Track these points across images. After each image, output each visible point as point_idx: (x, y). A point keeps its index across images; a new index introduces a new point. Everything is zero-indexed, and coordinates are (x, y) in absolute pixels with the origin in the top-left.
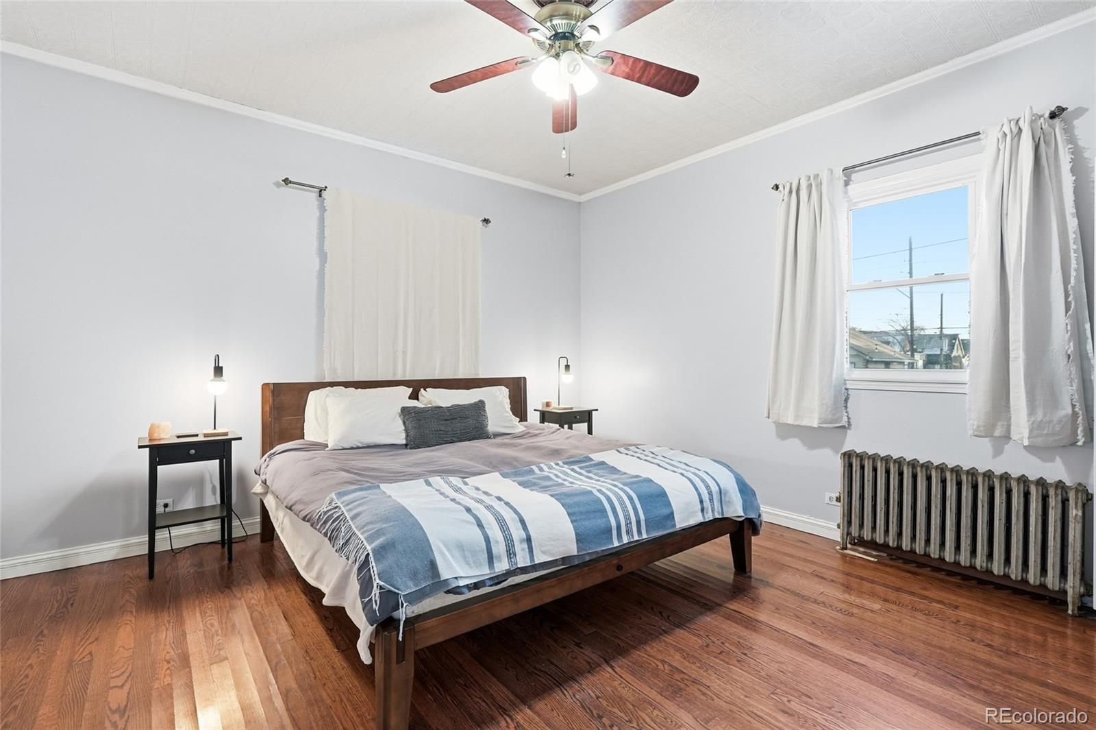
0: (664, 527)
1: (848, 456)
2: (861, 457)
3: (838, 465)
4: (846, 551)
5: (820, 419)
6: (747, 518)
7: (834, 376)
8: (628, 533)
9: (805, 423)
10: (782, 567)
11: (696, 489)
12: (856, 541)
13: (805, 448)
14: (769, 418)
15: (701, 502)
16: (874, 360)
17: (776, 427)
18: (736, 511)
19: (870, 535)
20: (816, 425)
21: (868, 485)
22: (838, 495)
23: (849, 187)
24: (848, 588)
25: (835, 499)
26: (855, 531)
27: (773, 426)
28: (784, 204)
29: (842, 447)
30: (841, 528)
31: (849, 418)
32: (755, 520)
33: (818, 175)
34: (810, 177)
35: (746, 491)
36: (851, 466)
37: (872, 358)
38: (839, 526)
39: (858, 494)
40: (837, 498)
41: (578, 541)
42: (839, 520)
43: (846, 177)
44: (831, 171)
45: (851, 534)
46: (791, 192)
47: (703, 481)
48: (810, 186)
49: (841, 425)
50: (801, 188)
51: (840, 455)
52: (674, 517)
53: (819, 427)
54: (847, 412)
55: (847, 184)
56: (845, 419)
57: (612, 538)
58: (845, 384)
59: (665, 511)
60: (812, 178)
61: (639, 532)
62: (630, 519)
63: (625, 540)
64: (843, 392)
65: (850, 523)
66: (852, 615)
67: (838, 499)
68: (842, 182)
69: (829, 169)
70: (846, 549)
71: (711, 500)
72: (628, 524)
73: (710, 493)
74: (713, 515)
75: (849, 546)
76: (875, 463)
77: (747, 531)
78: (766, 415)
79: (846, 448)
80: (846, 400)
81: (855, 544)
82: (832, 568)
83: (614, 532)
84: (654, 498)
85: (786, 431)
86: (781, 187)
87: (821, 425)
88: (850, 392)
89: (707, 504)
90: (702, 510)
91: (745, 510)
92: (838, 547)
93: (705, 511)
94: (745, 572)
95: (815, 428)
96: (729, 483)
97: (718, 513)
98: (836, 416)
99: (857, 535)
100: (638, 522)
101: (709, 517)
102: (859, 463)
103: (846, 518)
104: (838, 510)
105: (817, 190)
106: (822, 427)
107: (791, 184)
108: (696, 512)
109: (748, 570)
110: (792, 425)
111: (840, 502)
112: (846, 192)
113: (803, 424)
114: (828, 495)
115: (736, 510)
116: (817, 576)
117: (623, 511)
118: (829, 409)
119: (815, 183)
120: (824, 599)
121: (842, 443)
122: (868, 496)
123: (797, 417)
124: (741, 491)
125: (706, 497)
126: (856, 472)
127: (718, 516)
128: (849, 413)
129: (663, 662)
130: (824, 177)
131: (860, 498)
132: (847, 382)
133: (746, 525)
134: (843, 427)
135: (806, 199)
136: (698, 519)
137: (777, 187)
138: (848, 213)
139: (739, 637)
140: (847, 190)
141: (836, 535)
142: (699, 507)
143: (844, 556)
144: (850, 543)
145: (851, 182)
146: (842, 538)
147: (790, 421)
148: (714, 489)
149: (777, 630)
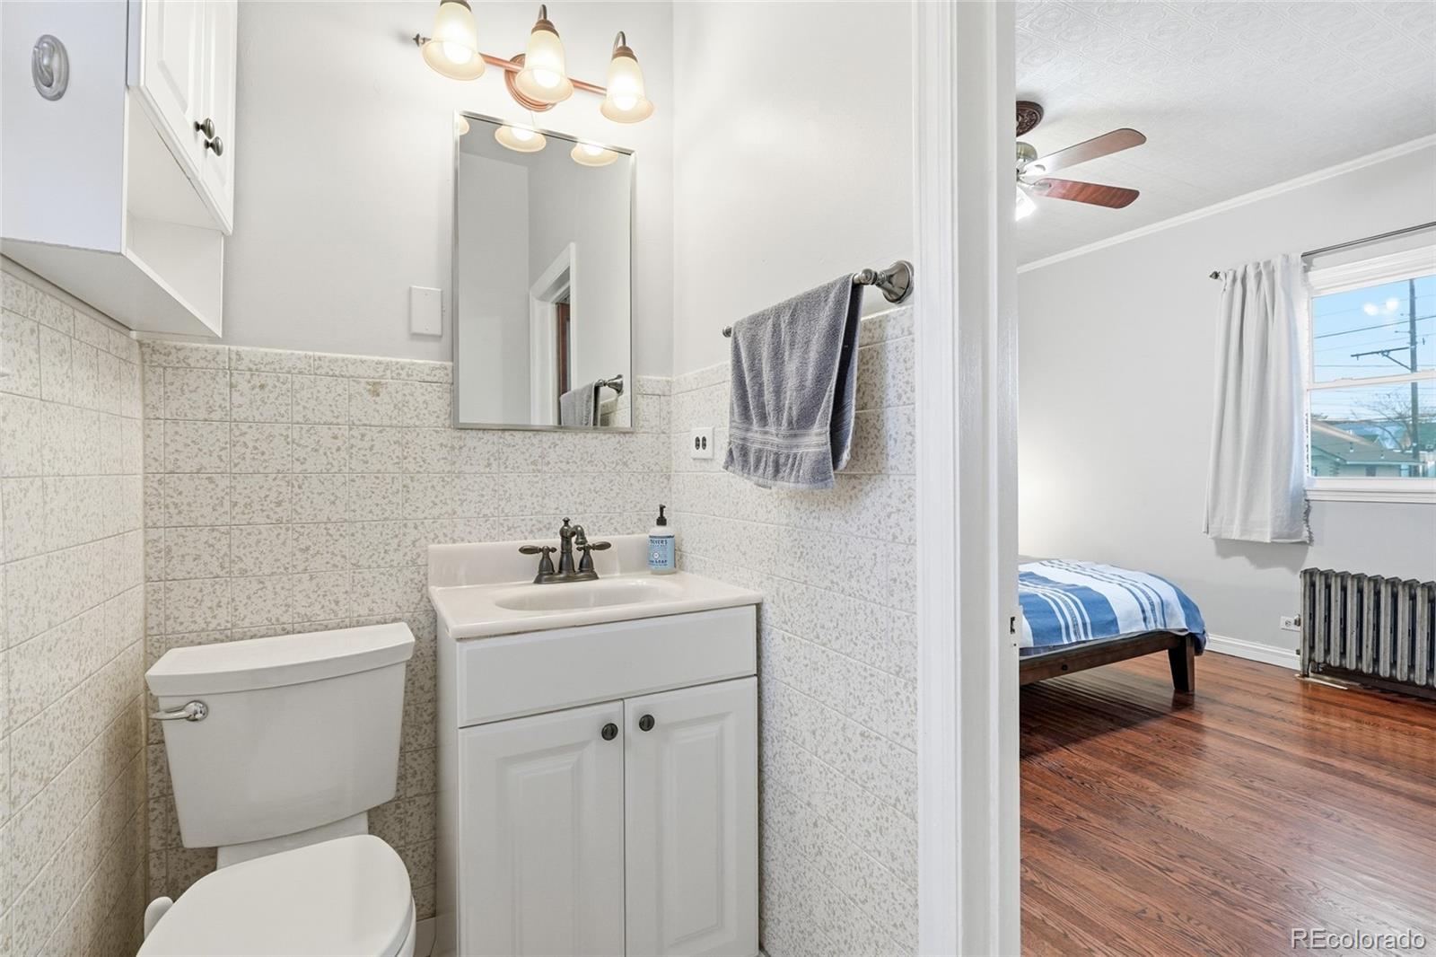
0: (1109, 632)
1: (1310, 575)
2: (1327, 575)
3: (1297, 585)
4: (1307, 679)
5: (1274, 533)
6: (1190, 633)
7: (1291, 486)
8: (1075, 633)
9: (1254, 537)
10: (1230, 688)
11: (1137, 599)
12: (1320, 670)
13: (1253, 567)
14: (1208, 532)
15: (1143, 611)
16: (1348, 463)
17: (1216, 543)
18: (1180, 623)
19: (1338, 661)
20: (1268, 540)
21: (1336, 606)
22: (1297, 617)
23: (1309, 273)
24: (1311, 710)
25: (1293, 622)
26: (1319, 656)
27: (1213, 543)
28: (1225, 295)
29: (1301, 565)
30: (1302, 653)
31: (1310, 533)
32: (1199, 636)
33: (1269, 262)
34: (1259, 264)
35: (1187, 604)
36: (1313, 585)
37: (1345, 461)
38: (1298, 652)
39: (1323, 616)
40: (1296, 621)
41: (1033, 635)
42: (1299, 646)
43: (1305, 262)
44: (1287, 258)
45: (1314, 661)
46: (1234, 280)
47: (1143, 592)
48: (1259, 275)
49: (1299, 540)
50: (1247, 276)
51: (1299, 573)
52: (1117, 624)
53: (1273, 542)
54: (1308, 526)
55: (1306, 270)
56: (1306, 533)
57: (1061, 637)
58: (1305, 495)
59: (1110, 618)
60: (1262, 265)
61: (1086, 634)
62: (1076, 621)
63: (1074, 640)
64: (1303, 504)
65: (1312, 648)
66: (1317, 729)
67: (1298, 623)
68: (1300, 269)
69: (1284, 255)
70: (1308, 676)
71: (1153, 610)
72: (1076, 625)
73: (1152, 604)
74: (1156, 626)
75: (1311, 674)
76: (1344, 583)
77: (1190, 650)
78: (1204, 529)
79: (1308, 565)
80: (1307, 513)
81: (1319, 673)
82: (1292, 693)
83: (1064, 631)
84: (1097, 605)
85: (1227, 547)
86: (1221, 276)
87: (1275, 540)
88: (1312, 504)
89: (1149, 614)
90: (1145, 619)
91: (1188, 623)
92: (1297, 675)
93: (1147, 621)
94: (1188, 691)
95: (1266, 543)
96: (1169, 595)
97: (1161, 624)
98: (1293, 531)
99: (1322, 660)
100: (1084, 625)
101: (1152, 627)
102: (1323, 582)
103: (1307, 643)
104: (1297, 636)
105: (1268, 279)
106: (1276, 543)
107: (1235, 272)
108: (1137, 621)
109: (1190, 689)
110: (1238, 541)
111: (1299, 625)
112: (1306, 280)
113: (1252, 539)
114: (1284, 619)
115: (1178, 623)
116: (1274, 698)
117: (1070, 613)
118: (1285, 523)
119: (1265, 271)
120: (1283, 716)
121: (1303, 560)
122: (1335, 618)
123: (1243, 531)
124: (1184, 606)
125: (1147, 607)
126: (1320, 591)
127: (1161, 627)
128: (1311, 527)
129: (1118, 749)
130: (1278, 263)
131: (1325, 621)
132: (1308, 493)
133: (1188, 641)
134: (1303, 543)
135: (1254, 289)
136: (1140, 628)
137: (1216, 275)
138: (1308, 302)
139: (1191, 737)
140: (1307, 277)
141: (1295, 663)
142: (1141, 616)
143: (1305, 685)
144: (1312, 672)
145: (1312, 268)
146: (1303, 665)
147: (1236, 535)
148: (1156, 600)
149: (1231, 735)
